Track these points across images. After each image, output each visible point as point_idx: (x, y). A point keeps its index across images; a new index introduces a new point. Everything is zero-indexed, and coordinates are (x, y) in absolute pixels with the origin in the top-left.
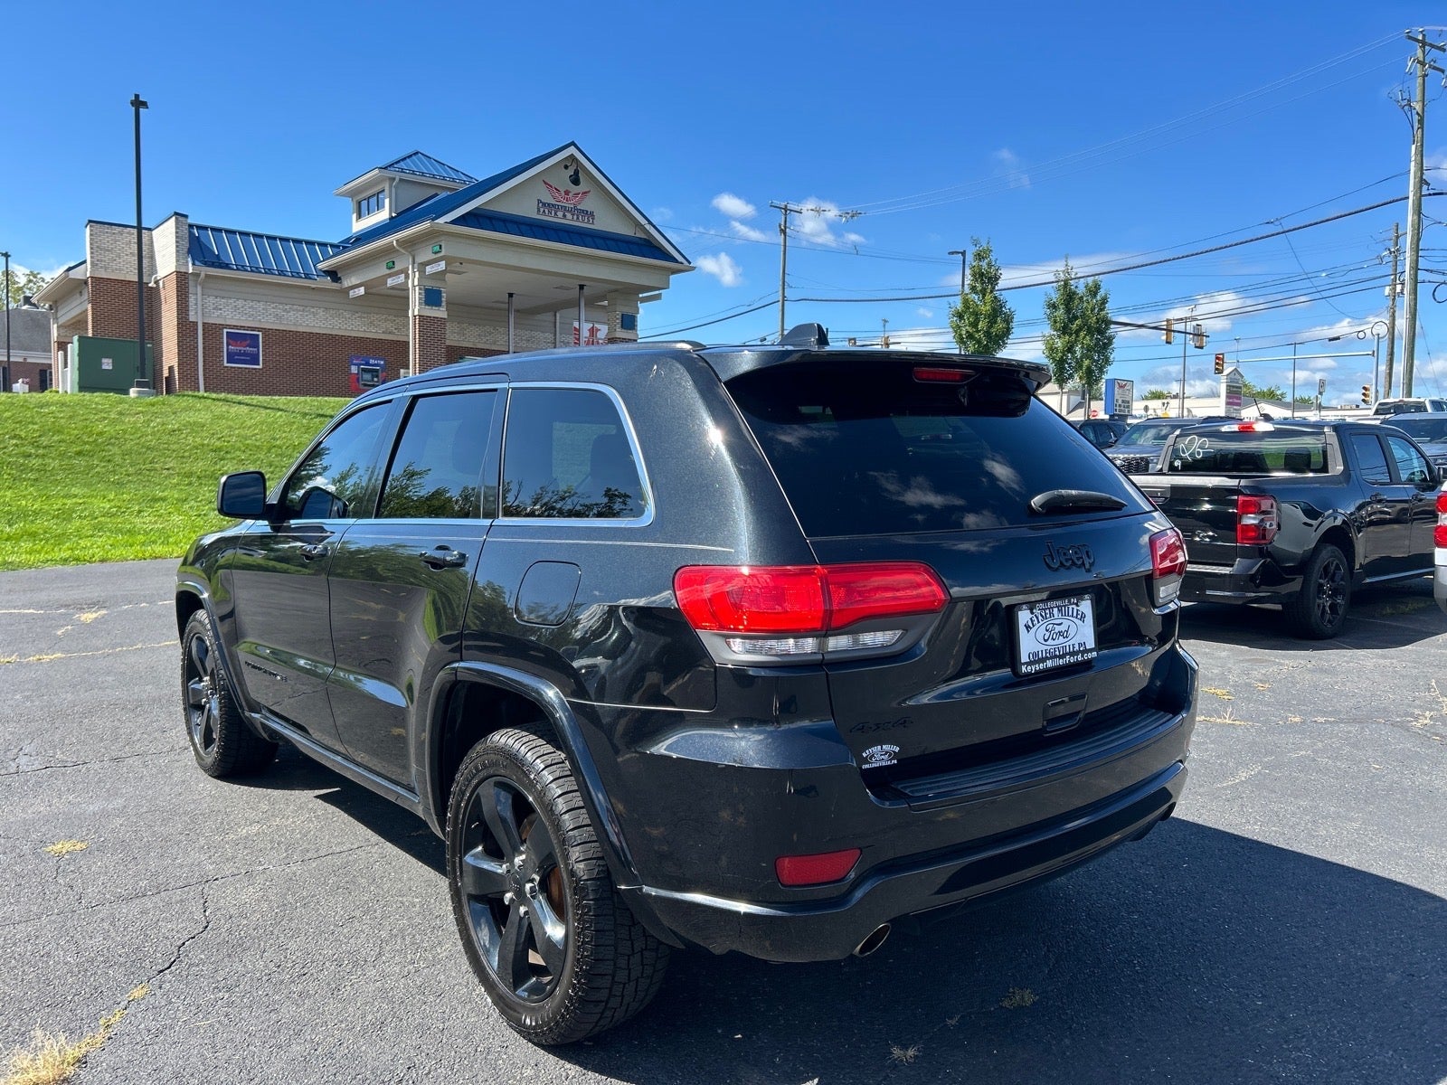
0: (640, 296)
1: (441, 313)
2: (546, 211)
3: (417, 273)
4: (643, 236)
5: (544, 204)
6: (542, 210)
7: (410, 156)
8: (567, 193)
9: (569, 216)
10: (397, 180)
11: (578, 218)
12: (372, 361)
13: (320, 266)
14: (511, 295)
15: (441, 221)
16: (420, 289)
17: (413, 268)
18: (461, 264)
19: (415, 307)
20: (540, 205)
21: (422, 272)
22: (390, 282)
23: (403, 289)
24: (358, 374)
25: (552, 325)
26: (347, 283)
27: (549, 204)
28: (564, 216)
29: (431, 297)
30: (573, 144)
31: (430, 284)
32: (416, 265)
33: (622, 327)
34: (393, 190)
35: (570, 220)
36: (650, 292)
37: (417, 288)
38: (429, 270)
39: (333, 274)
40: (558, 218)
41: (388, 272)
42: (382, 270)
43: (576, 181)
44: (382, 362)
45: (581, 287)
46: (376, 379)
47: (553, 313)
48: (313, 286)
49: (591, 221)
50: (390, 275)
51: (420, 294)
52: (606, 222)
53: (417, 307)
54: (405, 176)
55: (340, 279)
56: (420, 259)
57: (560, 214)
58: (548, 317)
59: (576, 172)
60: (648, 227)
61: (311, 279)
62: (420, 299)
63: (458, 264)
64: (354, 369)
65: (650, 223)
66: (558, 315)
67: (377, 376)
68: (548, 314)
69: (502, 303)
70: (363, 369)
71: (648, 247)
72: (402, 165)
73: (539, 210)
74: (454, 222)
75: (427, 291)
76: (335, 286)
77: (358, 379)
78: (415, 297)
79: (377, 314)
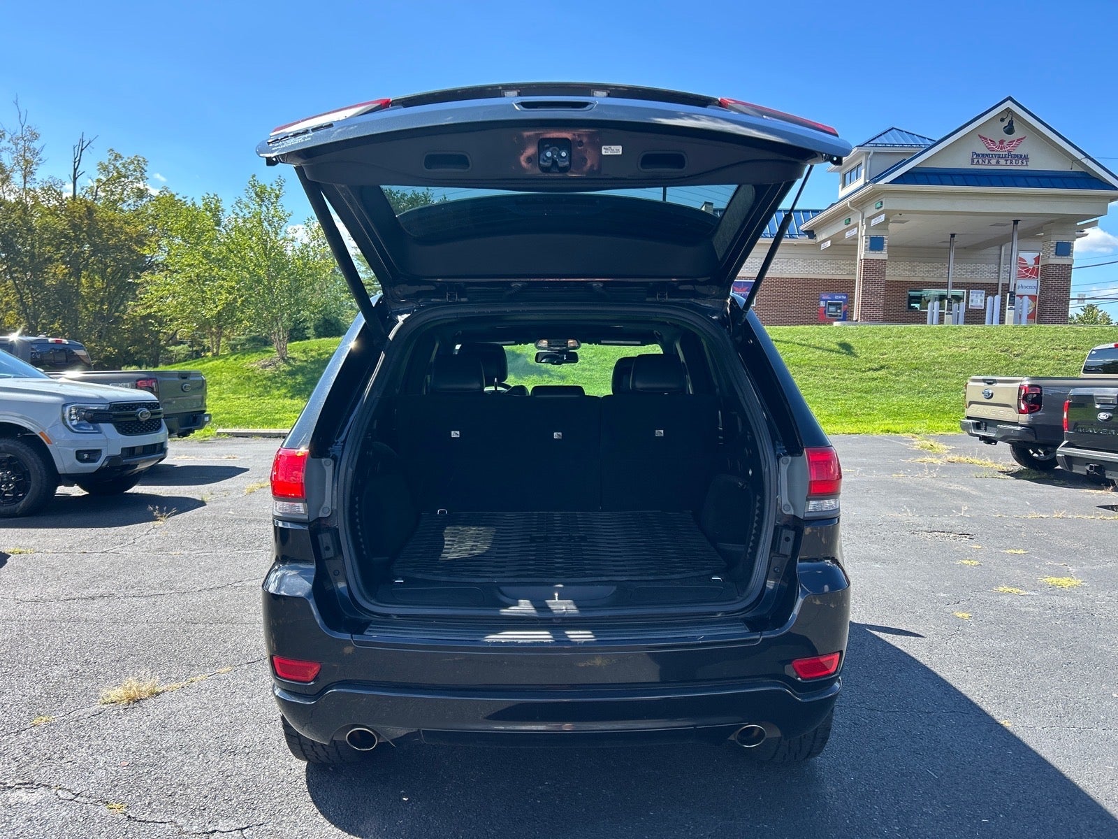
0: (1078, 224)
1: (882, 255)
2: (980, 161)
3: (865, 226)
4: (1081, 170)
5: (978, 155)
6: (976, 160)
7: (884, 133)
8: (1002, 142)
9: (1002, 162)
10: (872, 153)
11: (1011, 163)
12: (837, 297)
13: (801, 228)
14: (953, 235)
15: (882, 182)
16: (866, 238)
17: (862, 222)
18: (901, 215)
19: (862, 252)
20: (975, 156)
21: (868, 224)
22: (847, 235)
23: (855, 238)
24: (825, 307)
25: (998, 257)
26: (819, 238)
27: (983, 155)
28: (998, 162)
29: (876, 244)
30: (1010, 98)
31: (874, 234)
32: (864, 219)
33: (1056, 254)
34: (869, 162)
35: (1004, 166)
36: (1090, 219)
37: (864, 237)
38: (874, 222)
39: (811, 233)
40: (992, 166)
41: (846, 227)
42: (841, 226)
43: (1009, 130)
44: (845, 297)
45: (1016, 222)
46: (839, 311)
47: (998, 247)
48: (795, 243)
49: (1025, 163)
50: (847, 230)
51: (866, 242)
52: (1040, 162)
53: (863, 253)
54: (877, 150)
55: (815, 236)
56: (867, 215)
57: (994, 161)
58: (994, 251)
59: (1011, 123)
60: (1085, 161)
61: (793, 238)
62: (866, 246)
63: (898, 215)
64: (822, 304)
65: (1087, 156)
66: (1003, 248)
67: (840, 309)
68: (995, 247)
69: (945, 242)
70: (830, 304)
71: (1087, 180)
72: (876, 141)
73: (973, 161)
74: (893, 182)
75: (871, 239)
76: (812, 241)
77: (825, 311)
78: (862, 244)
79: (843, 260)
